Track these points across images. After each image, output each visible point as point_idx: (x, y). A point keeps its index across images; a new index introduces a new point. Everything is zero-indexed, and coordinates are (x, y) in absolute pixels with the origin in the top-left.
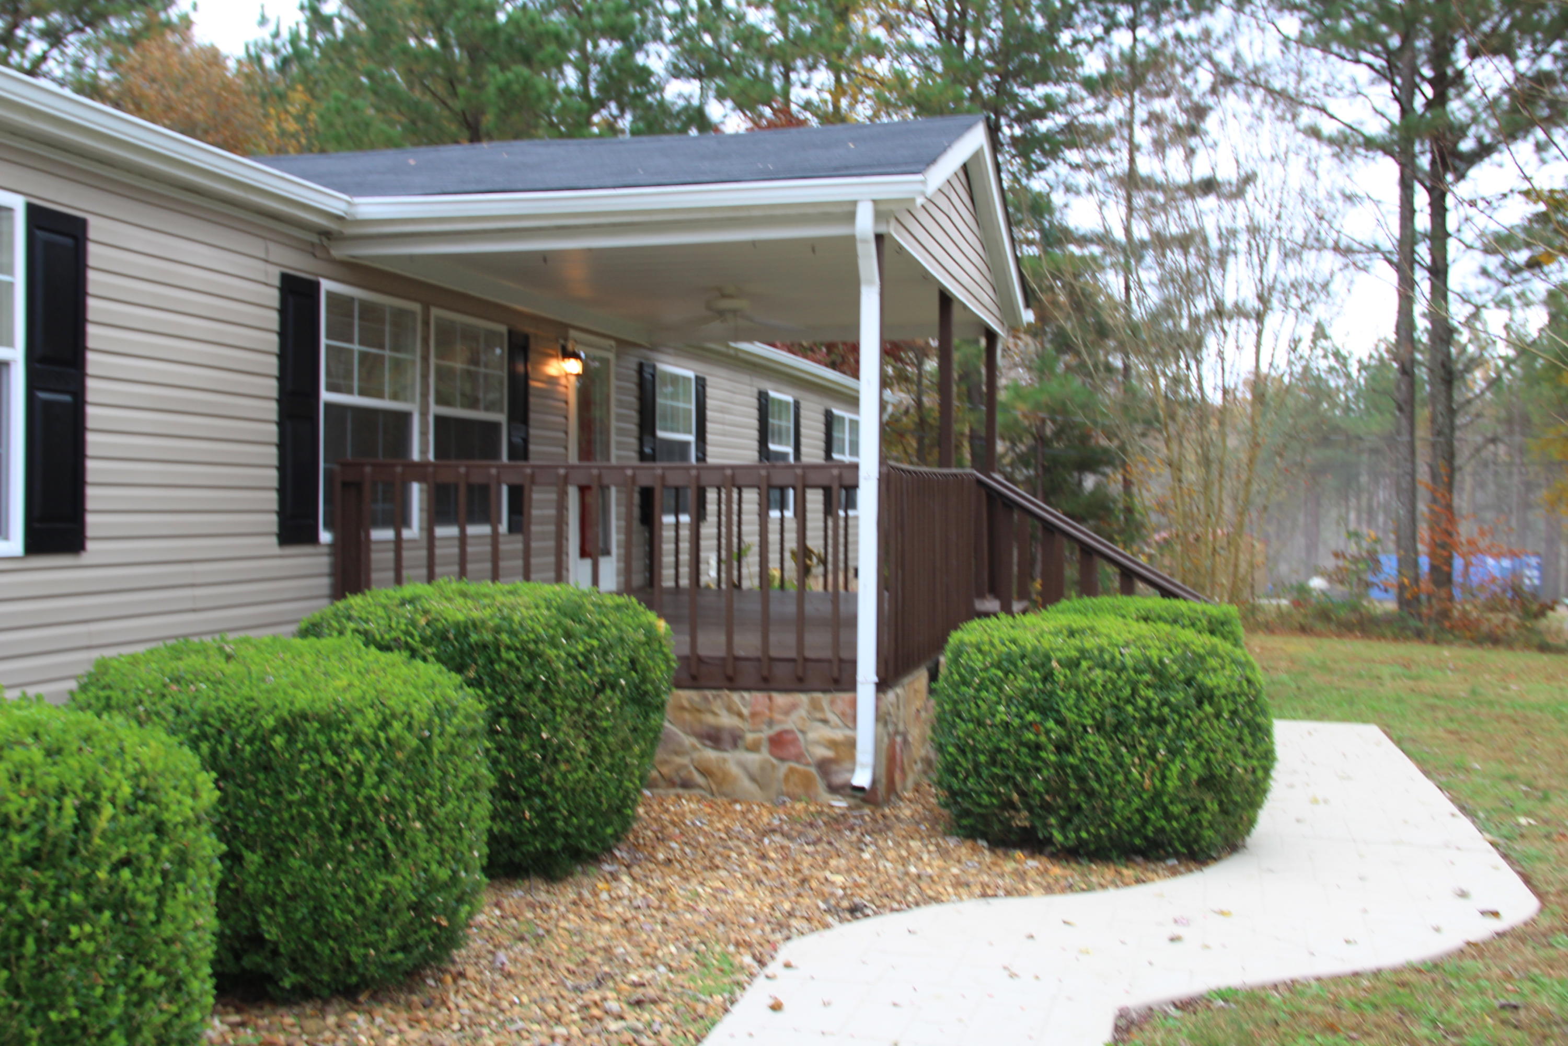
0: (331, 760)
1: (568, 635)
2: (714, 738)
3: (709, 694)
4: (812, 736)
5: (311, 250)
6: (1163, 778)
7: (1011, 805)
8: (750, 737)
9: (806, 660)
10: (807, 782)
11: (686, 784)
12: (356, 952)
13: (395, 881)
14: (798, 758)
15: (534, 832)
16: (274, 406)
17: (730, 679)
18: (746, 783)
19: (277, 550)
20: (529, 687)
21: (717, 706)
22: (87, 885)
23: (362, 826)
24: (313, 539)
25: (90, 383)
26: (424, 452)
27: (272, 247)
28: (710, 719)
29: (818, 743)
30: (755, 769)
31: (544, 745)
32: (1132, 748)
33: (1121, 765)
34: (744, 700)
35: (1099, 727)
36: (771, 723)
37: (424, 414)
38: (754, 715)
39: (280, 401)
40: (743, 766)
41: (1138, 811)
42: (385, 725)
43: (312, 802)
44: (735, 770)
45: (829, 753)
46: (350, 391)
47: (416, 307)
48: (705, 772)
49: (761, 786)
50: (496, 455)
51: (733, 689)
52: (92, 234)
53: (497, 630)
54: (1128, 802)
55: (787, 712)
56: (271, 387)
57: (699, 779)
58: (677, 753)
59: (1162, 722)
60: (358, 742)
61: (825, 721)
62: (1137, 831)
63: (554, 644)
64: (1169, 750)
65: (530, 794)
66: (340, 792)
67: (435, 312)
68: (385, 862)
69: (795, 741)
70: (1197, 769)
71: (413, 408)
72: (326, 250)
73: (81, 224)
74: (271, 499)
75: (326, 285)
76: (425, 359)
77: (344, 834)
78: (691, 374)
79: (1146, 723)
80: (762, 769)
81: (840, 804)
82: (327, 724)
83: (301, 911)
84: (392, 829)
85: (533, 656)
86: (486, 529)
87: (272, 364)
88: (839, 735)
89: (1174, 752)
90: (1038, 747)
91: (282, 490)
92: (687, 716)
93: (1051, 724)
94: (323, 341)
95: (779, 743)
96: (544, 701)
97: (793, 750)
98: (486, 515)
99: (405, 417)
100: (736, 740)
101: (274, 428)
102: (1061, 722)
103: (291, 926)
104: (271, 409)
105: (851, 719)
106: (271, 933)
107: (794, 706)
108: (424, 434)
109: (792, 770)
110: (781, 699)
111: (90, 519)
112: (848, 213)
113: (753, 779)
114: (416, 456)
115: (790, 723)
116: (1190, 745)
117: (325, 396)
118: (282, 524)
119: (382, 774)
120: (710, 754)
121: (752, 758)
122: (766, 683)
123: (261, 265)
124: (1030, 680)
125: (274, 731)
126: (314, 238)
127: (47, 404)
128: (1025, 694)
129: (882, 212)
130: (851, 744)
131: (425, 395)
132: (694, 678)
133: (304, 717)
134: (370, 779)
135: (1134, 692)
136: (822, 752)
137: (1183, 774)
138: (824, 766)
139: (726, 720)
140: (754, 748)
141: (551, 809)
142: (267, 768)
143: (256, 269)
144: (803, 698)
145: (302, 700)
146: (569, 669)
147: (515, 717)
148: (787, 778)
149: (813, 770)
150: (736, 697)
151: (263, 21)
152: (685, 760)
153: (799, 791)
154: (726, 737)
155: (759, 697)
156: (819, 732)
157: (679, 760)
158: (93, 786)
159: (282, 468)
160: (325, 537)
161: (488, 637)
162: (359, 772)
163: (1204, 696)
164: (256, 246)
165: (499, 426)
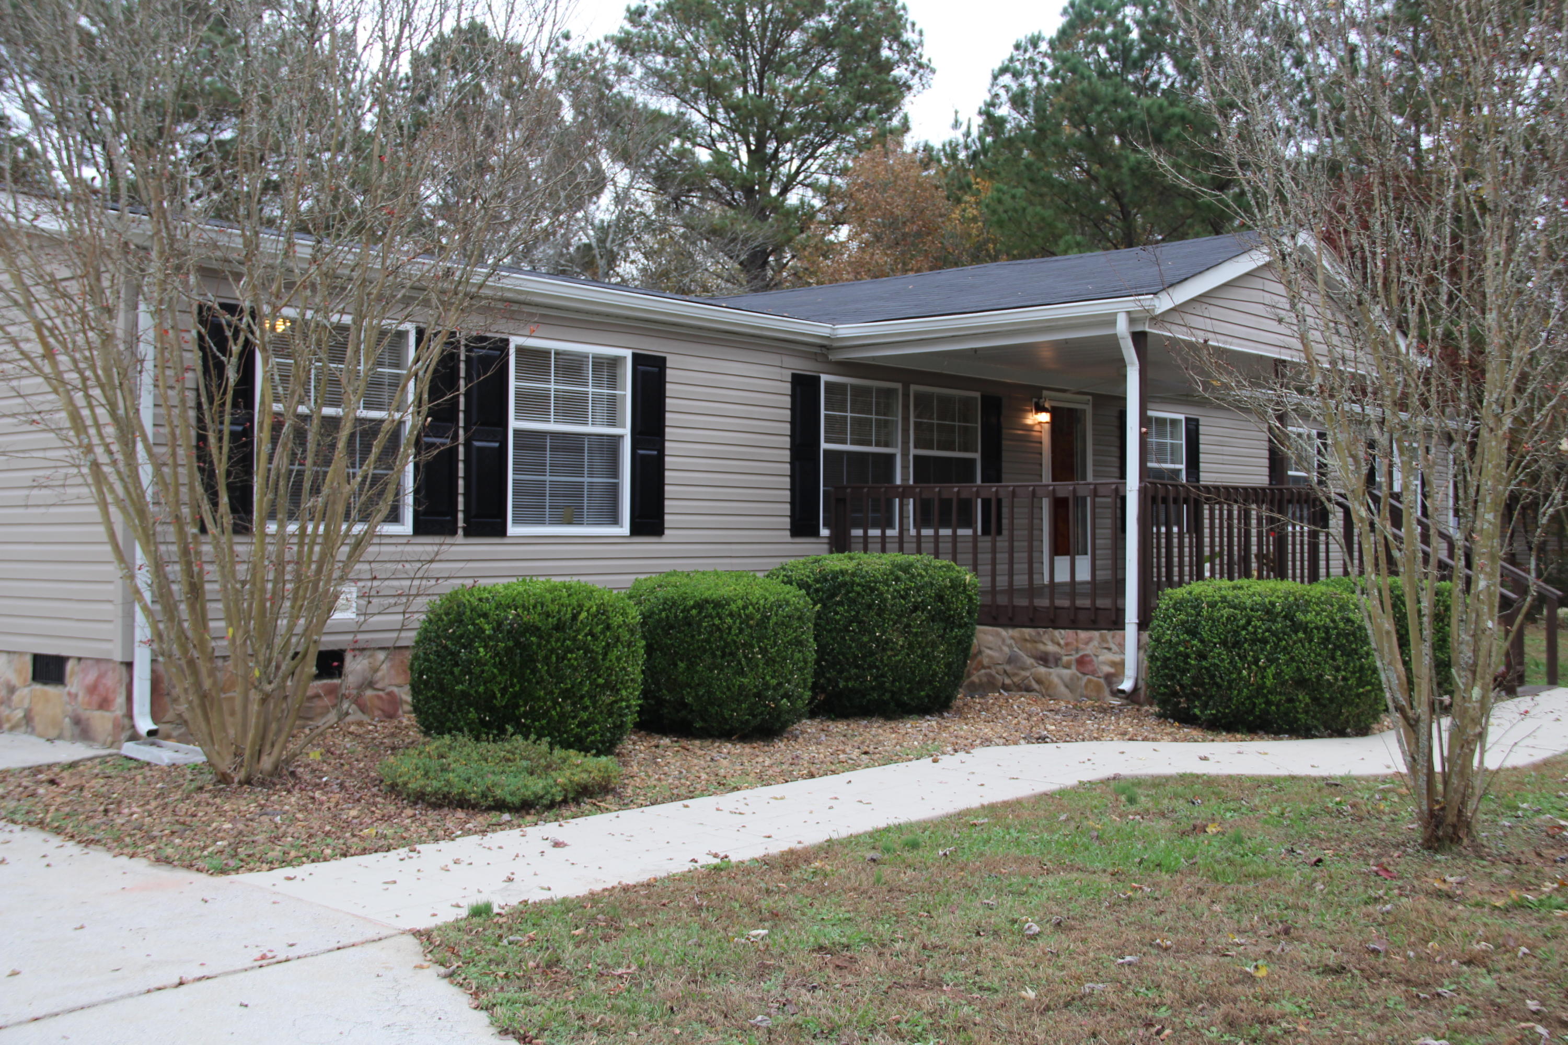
0: (717, 621)
1: (897, 579)
2: (1045, 659)
3: (1041, 630)
4: (1101, 658)
5: (814, 357)
6: (1263, 677)
7: (1175, 694)
8: (1065, 659)
9: (1097, 609)
10: (1098, 688)
11: (1028, 689)
12: (727, 713)
13: (745, 681)
14: (1093, 673)
15: (873, 688)
16: (788, 452)
17: (1053, 621)
18: (1062, 689)
19: (789, 539)
20: (870, 607)
21: (1045, 638)
22: (574, 639)
23: (731, 654)
24: (816, 534)
25: (667, 444)
26: (905, 478)
27: (785, 358)
28: (1041, 647)
29: (1104, 663)
30: (1067, 679)
31: (877, 640)
32: (1243, 658)
33: (1235, 667)
34: (1063, 635)
35: (1224, 643)
36: (1077, 650)
37: (905, 455)
38: (1067, 644)
39: (791, 449)
40: (1060, 677)
41: (1248, 698)
42: (745, 607)
43: (707, 641)
44: (1056, 680)
45: (1112, 670)
46: (844, 442)
47: (898, 386)
48: (1039, 682)
49: (1071, 691)
50: (973, 480)
51: (1056, 628)
52: (668, 364)
53: (853, 574)
54: (1240, 691)
55: (1087, 643)
56: (786, 441)
57: (1036, 686)
58: (1024, 669)
59: (1265, 642)
60: (731, 615)
61: (1109, 649)
62: (1251, 712)
63: (886, 583)
64: (1268, 660)
65: (871, 667)
66: (721, 638)
67: (913, 388)
68: (742, 673)
69: (1091, 661)
70: (1288, 672)
71: (897, 451)
72: (826, 356)
73: (664, 360)
74: (786, 508)
75: (824, 378)
76: (906, 419)
77: (723, 657)
78: (1182, 417)
79: (1253, 642)
80: (1071, 679)
81: (1116, 702)
82: (717, 604)
83: (701, 692)
84: (746, 657)
85: (872, 590)
86: (969, 532)
87: (786, 428)
88: (1117, 658)
89: (1271, 661)
90: (1187, 656)
91: (793, 503)
92: (1029, 645)
93: (1195, 642)
94: (823, 412)
95: (1082, 662)
96: (879, 615)
97: (1090, 668)
98: (968, 522)
99: (891, 457)
100: (1057, 661)
101: (788, 466)
102: (1202, 641)
103: (697, 698)
104: (786, 455)
105: (1122, 646)
106: (689, 700)
107: (1090, 640)
108: (905, 467)
109: (1089, 681)
110: (1083, 634)
111: (667, 518)
112: (1110, 321)
113: (1067, 686)
114: (898, 482)
115: (1089, 650)
116: (1282, 658)
117: (824, 446)
118: (793, 523)
119: (741, 631)
120: (1042, 670)
121: (1066, 672)
122: (1074, 625)
123: (778, 370)
124: (1188, 614)
125: (693, 607)
126: (817, 350)
127: (643, 456)
128: (1183, 623)
129: (1132, 319)
130: (1122, 664)
131: (905, 443)
132: (1032, 620)
133: (707, 601)
134: (735, 631)
135: (1249, 623)
136: (1108, 669)
137: (1277, 675)
138: (1109, 678)
139: (1051, 648)
140: (1067, 666)
141: (883, 676)
142: (689, 625)
143: (774, 372)
144: (1096, 634)
145: (707, 594)
146: (894, 598)
147: (860, 622)
148: (1086, 686)
149: (1102, 681)
150: (1057, 633)
151: (956, 124)
152: (1027, 674)
153: (1094, 694)
154: (1051, 658)
155: (1070, 633)
156: (1106, 656)
157: (1024, 673)
158: (581, 606)
159: (793, 490)
160: (824, 532)
161: (847, 578)
162: (730, 628)
163: (1297, 627)
164: (775, 359)
165: (973, 461)
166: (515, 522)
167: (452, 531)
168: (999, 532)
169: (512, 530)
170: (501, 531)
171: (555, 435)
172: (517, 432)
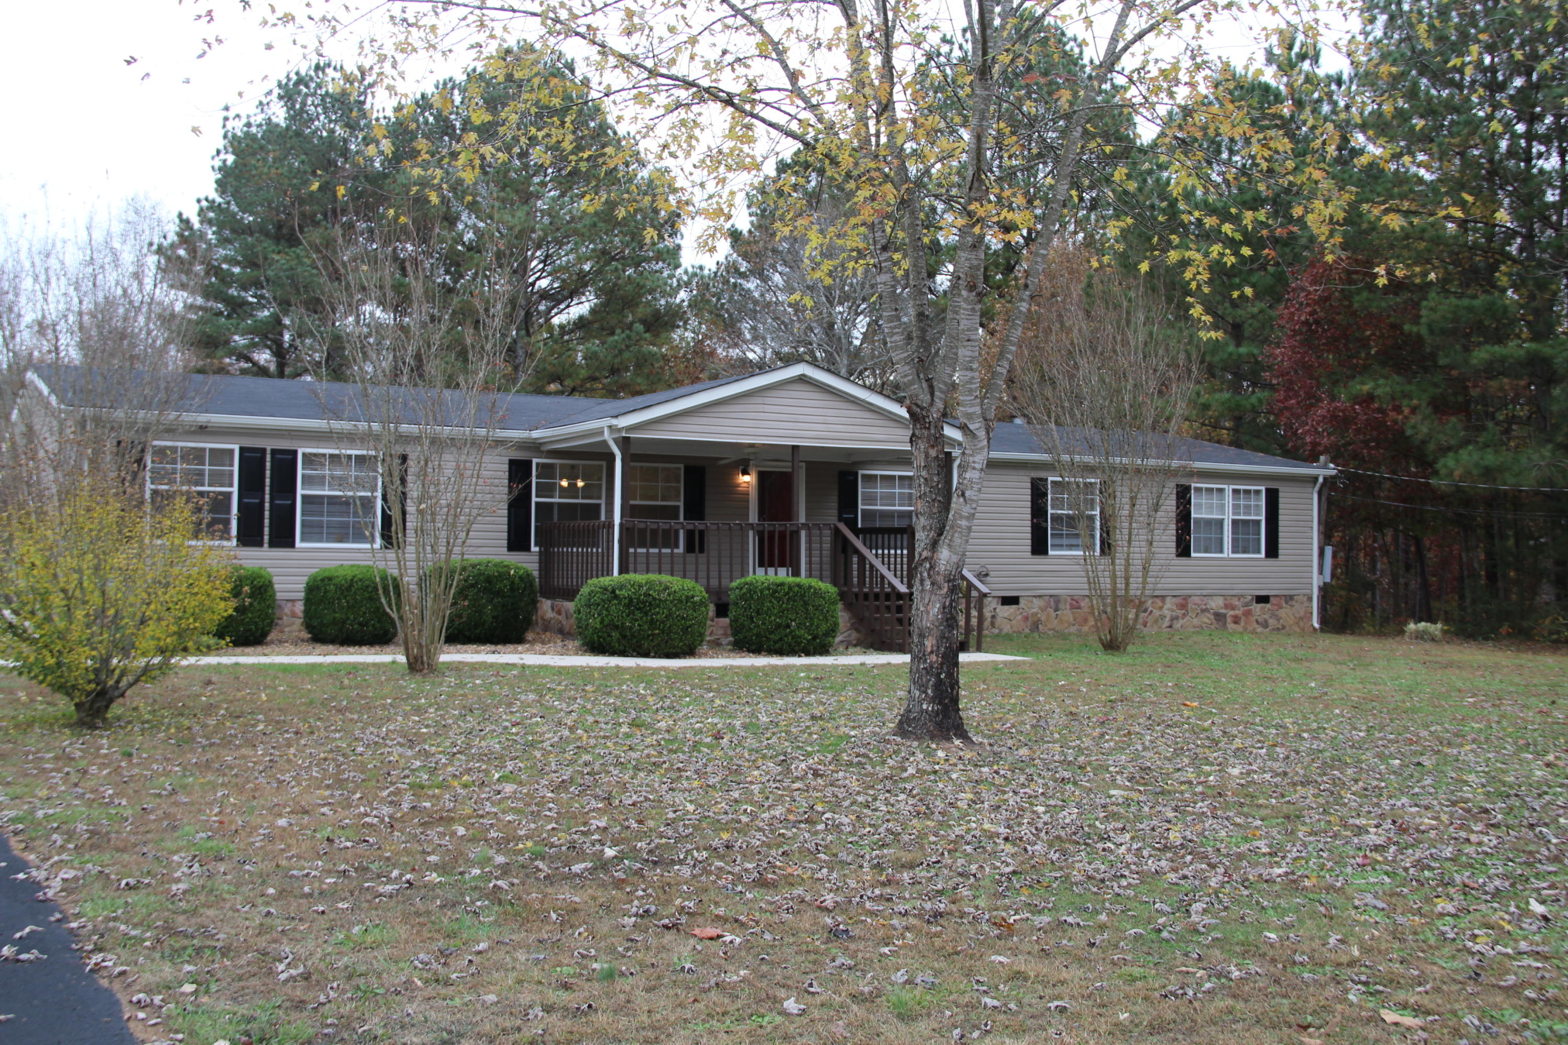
16: (506, 504)
19: (506, 553)
24: (528, 549)
25: (408, 500)
27: (504, 451)
39: (508, 502)
46: (554, 497)
50: (676, 518)
52: (410, 458)
56: (505, 498)
73: (406, 456)
74: (504, 535)
75: (536, 461)
86: (672, 551)
87: (505, 490)
91: (509, 532)
94: (534, 480)
98: (671, 545)
104: (504, 505)
117: (535, 499)
118: (509, 543)
126: (531, 445)
143: (495, 459)
159: (509, 525)
160: (535, 549)
165: (677, 507)
166: (303, 540)
167: (260, 544)
168: (702, 550)
169: (298, 544)
170: (292, 545)
171: (329, 497)
172: (304, 496)
